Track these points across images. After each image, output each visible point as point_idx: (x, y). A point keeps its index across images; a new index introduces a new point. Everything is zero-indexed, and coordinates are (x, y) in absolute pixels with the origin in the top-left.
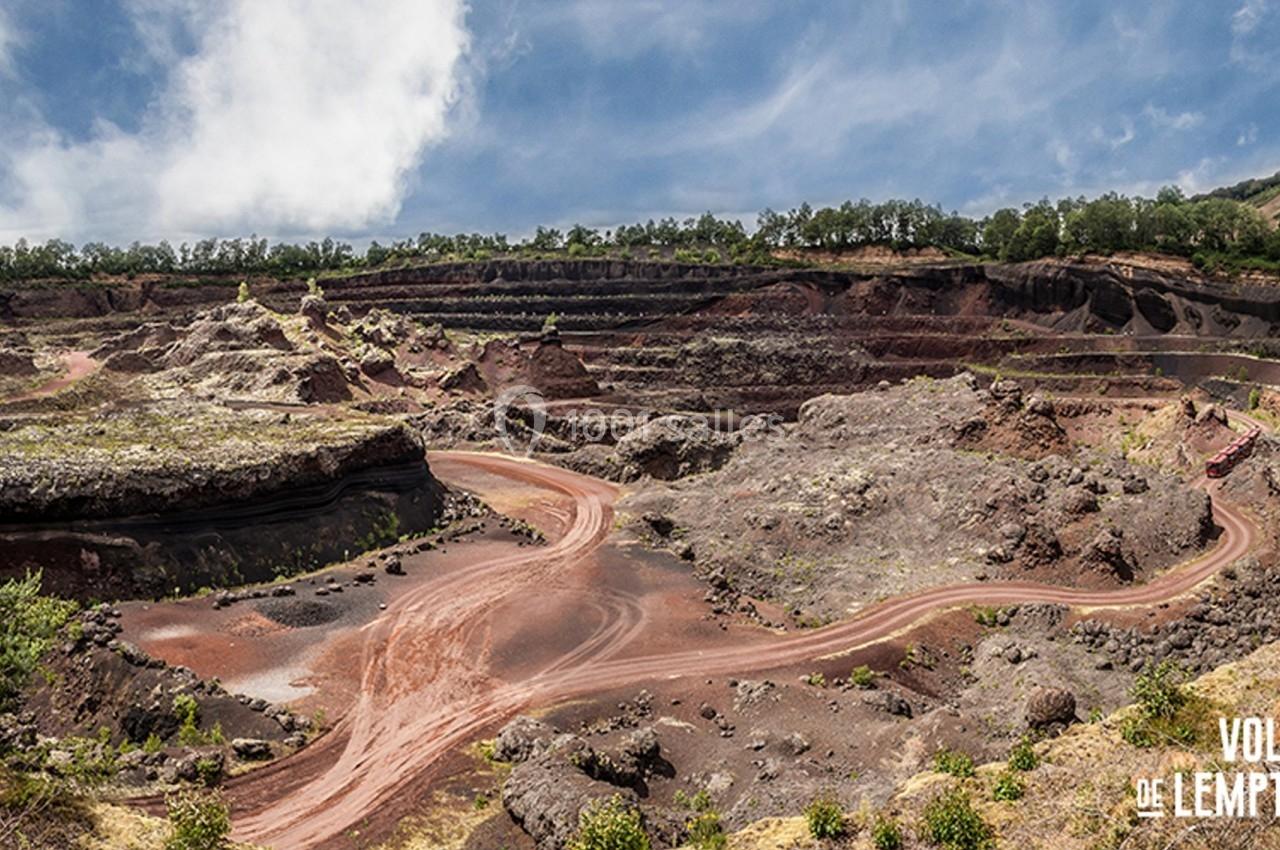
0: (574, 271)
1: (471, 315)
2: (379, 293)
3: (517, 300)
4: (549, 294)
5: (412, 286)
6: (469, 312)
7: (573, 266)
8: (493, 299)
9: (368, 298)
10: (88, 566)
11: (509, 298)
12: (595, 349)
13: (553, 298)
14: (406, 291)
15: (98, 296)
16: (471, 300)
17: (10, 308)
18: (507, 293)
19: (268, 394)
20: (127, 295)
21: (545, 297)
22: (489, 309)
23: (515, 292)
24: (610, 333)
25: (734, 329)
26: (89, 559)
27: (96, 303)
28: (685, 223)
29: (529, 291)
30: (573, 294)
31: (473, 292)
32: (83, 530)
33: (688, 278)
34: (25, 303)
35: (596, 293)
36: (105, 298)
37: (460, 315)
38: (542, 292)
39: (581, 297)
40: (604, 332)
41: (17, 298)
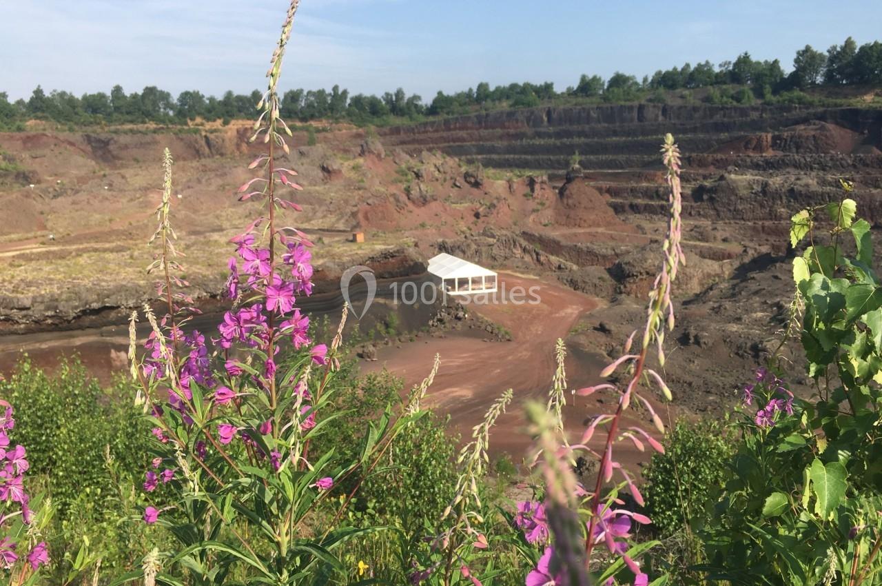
0: (609, 115)
1: (516, 156)
2: (442, 137)
3: (558, 143)
4: (586, 136)
5: (469, 131)
6: (515, 153)
7: (609, 111)
8: (538, 142)
9: (432, 142)
10: (118, 364)
11: (552, 141)
12: (624, 185)
13: (590, 140)
14: (465, 135)
15: (196, 141)
16: (518, 142)
17: (110, 152)
18: (549, 136)
19: (322, 222)
20: (223, 140)
21: (583, 139)
22: (533, 150)
23: (558, 135)
24: (638, 170)
25: (756, 166)
26: (118, 357)
27: (195, 148)
28: (720, 66)
29: (569, 134)
30: (608, 136)
31: (520, 136)
32: (111, 334)
33: (718, 118)
34: (126, 147)
35: (628, 135)
36: (203, 142)
37: (507, 156)
38: (581, 134)
39: (614, 139)
40: (631, 170)
41: (116, 142)
